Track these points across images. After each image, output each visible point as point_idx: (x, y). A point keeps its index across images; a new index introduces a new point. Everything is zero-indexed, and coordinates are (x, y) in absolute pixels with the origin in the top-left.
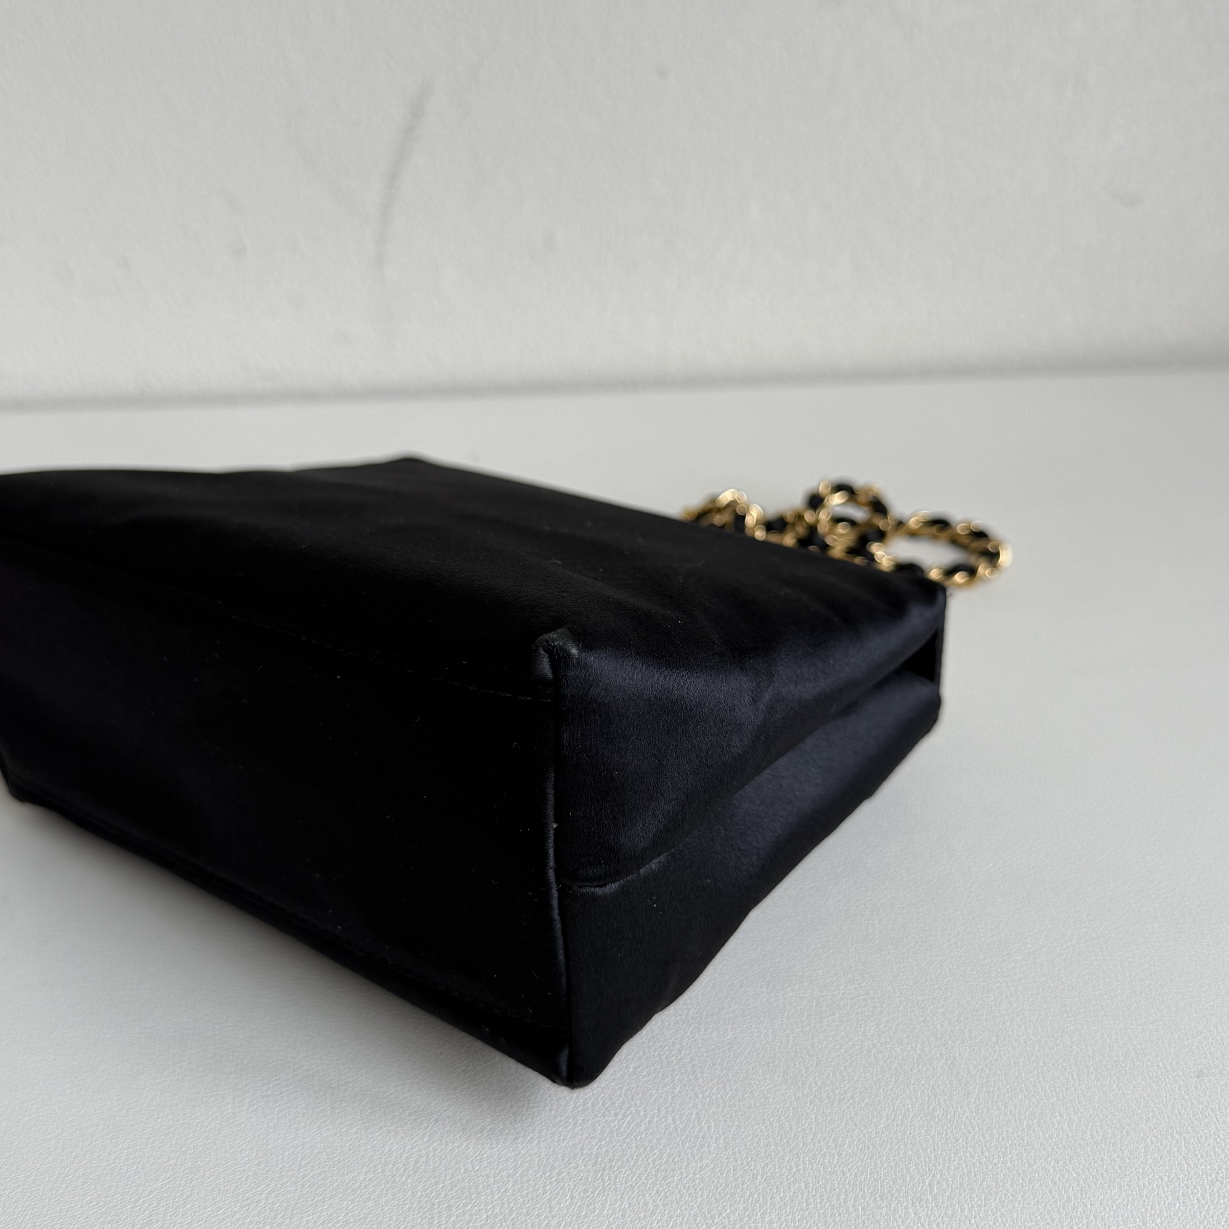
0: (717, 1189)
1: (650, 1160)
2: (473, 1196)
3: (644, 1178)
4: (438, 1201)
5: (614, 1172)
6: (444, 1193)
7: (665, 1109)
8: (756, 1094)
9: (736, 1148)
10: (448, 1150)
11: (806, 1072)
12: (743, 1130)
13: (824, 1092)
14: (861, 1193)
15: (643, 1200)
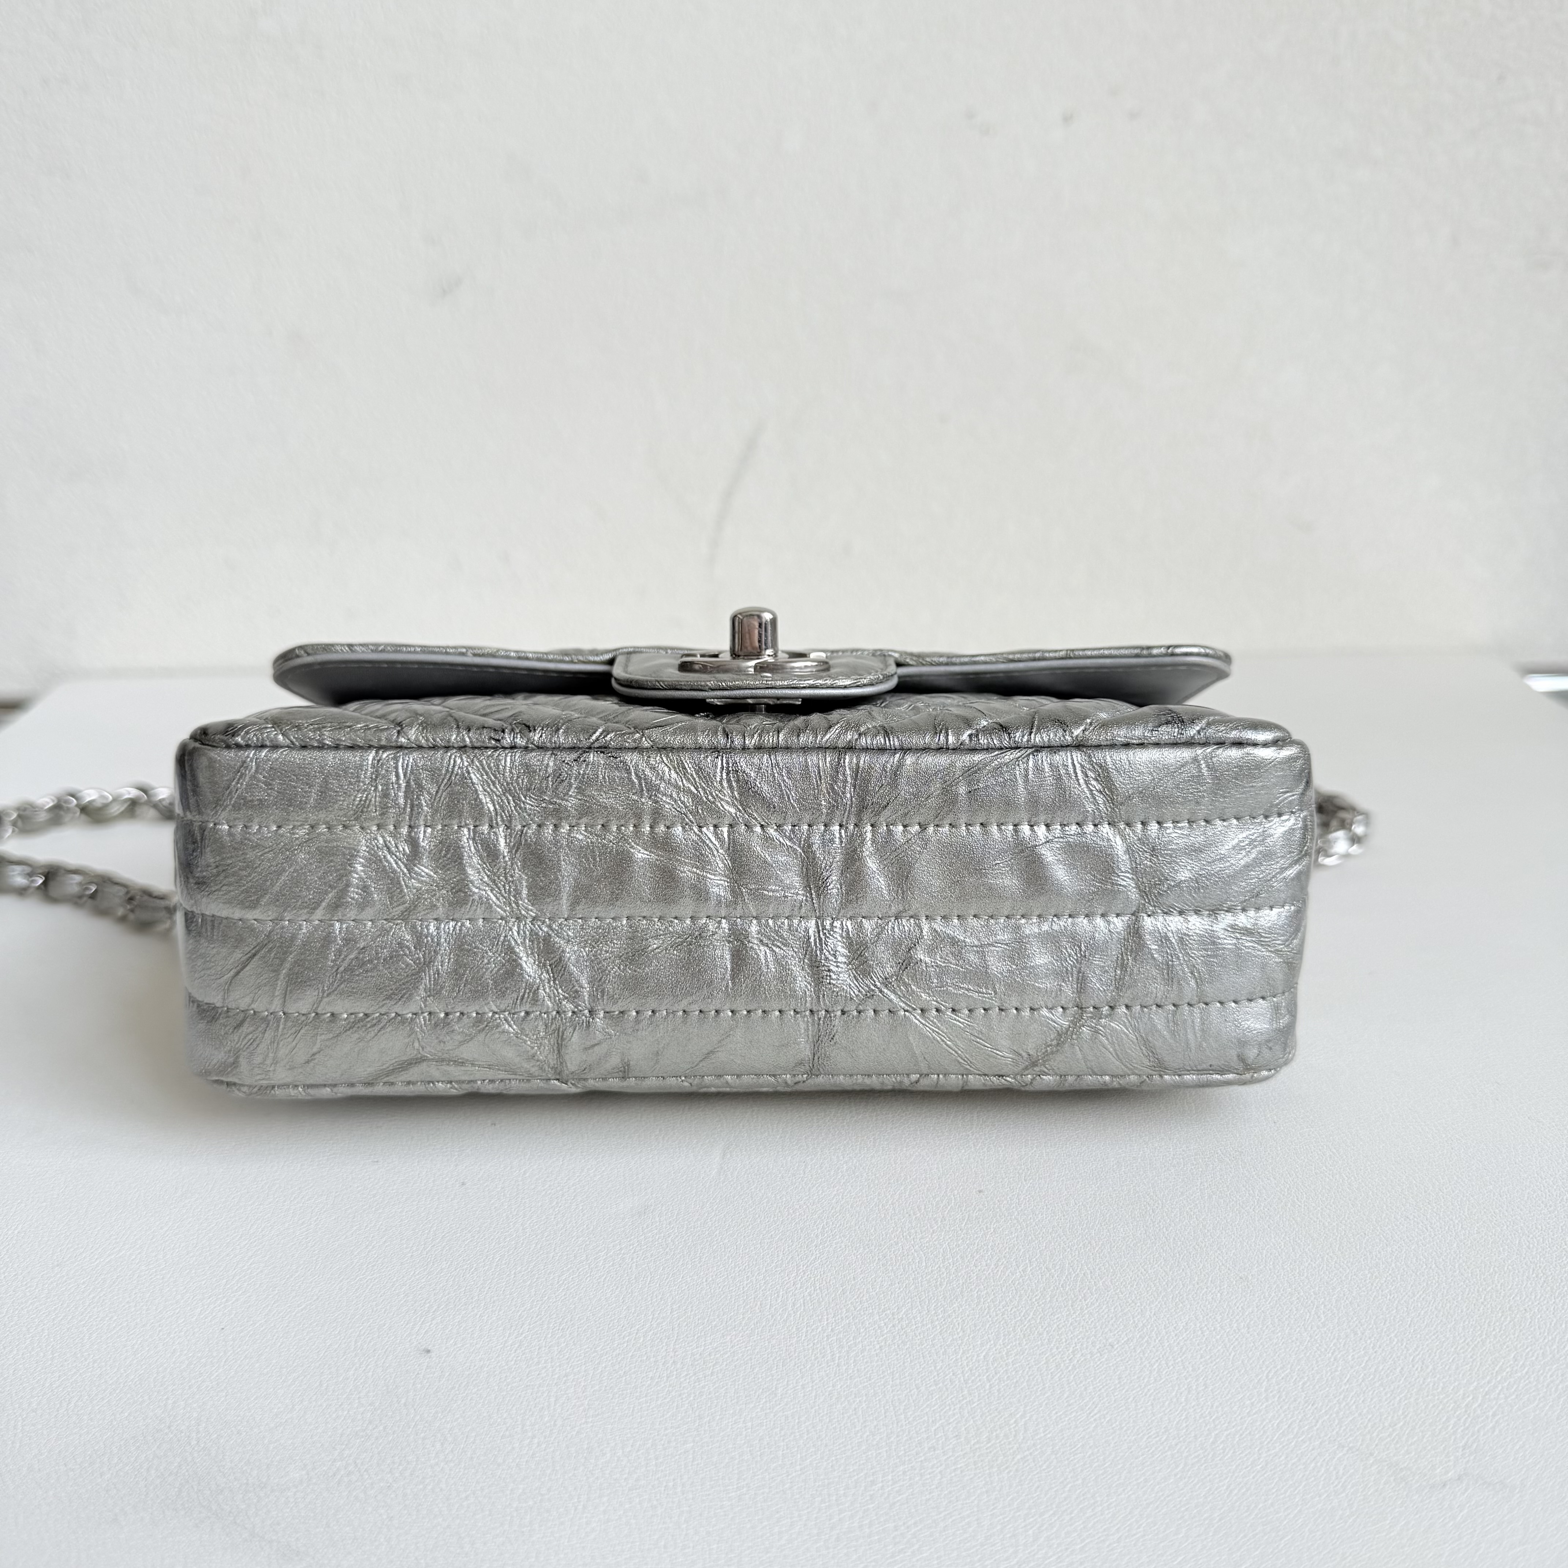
0: (1109, 1322)
1: (1034, 1300)
2: (862, 1330)
3: (1032, 1314)
4: (825, 1334)
5: (999, 1310)
6: (830, 1328)
7: (1036, 1260)
8: (1124, 1248)
9: (1117, 1289)
10: (824, 1294)
11: (1167, 1230)
12: (1119, 1275)
13: (1190, 1245)
14: (1252, 1322)
15: (1036, 1332)
